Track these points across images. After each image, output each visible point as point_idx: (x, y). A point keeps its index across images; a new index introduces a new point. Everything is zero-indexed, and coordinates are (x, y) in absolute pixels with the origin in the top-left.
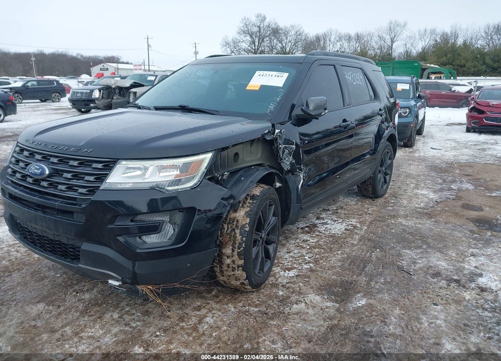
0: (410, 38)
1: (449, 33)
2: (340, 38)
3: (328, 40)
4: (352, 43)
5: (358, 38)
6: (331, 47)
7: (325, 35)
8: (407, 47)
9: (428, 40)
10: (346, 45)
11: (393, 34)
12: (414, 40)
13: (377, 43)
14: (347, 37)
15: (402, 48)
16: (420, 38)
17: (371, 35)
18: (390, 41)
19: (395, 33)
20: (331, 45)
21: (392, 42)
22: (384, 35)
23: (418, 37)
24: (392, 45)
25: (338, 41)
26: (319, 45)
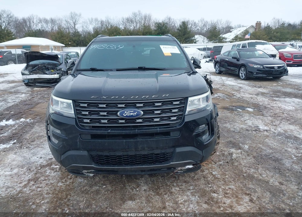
0: (84, 22)
1: (105, 21)
2: (40, 21)
3: (31, 22)
4: (49, 25)
5: (53, 21)
6: (35, 26)
7: (30, 19)
8: (84, 28)
9: (94, 24)
10: (45, 25)
11: (74, 20)
12: (87, 24)
13: (65, 24)
14: (45, 21)
15: (81, 29)
16: (90, 23)
17: (61, 20)
18: (73, 24)
19: (75, 19)
20: (34, 25)
21: (75, 25)
22: (69, 20)
23: (89, 22)
24: (75, 27)
25: (39, 23)
26: (26, 25)
